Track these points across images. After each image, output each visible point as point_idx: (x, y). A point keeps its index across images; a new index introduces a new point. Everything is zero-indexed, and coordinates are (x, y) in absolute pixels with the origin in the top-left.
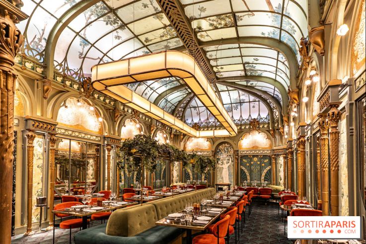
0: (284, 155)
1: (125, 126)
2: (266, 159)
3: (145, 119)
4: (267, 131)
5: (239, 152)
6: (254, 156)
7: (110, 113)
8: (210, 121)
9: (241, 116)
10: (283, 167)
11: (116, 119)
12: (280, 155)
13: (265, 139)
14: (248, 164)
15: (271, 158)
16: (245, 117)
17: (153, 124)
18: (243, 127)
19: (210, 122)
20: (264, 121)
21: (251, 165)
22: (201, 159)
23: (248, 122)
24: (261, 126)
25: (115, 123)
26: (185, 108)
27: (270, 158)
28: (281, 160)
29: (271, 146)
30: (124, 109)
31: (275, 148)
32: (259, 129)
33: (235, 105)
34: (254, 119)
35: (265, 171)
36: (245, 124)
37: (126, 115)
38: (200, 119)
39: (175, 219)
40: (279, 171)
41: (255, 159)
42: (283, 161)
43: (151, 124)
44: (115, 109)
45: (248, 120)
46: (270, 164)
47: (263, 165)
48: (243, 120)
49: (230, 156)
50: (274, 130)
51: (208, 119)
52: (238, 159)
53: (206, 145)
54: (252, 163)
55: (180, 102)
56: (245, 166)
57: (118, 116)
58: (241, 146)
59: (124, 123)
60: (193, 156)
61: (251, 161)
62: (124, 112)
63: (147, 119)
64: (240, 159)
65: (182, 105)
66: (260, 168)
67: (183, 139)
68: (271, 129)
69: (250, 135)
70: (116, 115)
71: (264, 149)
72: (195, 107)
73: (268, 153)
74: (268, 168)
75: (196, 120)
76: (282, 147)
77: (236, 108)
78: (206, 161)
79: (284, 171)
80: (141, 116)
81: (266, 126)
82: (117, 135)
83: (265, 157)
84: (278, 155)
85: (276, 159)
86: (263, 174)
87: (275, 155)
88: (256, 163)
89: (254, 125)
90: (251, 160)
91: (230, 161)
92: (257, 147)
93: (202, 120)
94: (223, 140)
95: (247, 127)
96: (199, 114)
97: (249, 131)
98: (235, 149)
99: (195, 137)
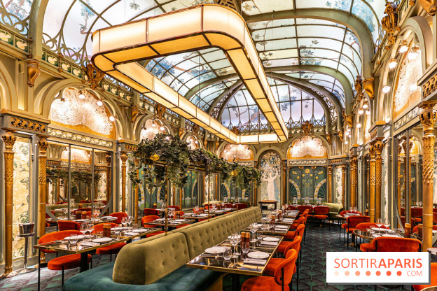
0: (344, 166)
1: (145, 129)
2: (320, 170)
3: (172, 121)
4: (322, 136)
5: (288, 163)
6: (306, 167)
7: (125, 110)
8: (253, 124)
9: (291, 118)
10: (341, 180)
11: (134, 119)
12: (338, 165)
13: (320, 147)
14: (298, 177)
15: (327, 170)
16: (296, 119)
17: (182, 127)
18: (293, 132)
19: (252, 126)
20: (319, 125)
21: (302, 178)
22: (244, 170)
23: (299, 125)
24: (315, 131)
25: (132, 124)
26: (221, 108)
27: (325, 169)
28: (339, 172)
29: (327, 155)
30: (144, 106)
31: (331, 157)
32: (313, 134)
33: (283, 104)
34: (307, 121)
35: (319, 185)
36: (296, 128)
37: (146, 114)
38: (240, 122)
39: (216, 257)
40: (337, 186)
41: (307, 171)
42: (341, 173)
43: (180, 127)
44: (132, 105)
45: (299, 122)
46: (325, 176)
47: (317, 178)
48: (293, 123)
49: (277, 167)
50: (331, 135)
51: (250, 122)
52: (286, 171)
53: (247, 153)
54: (303, 175)
55: (215, 100)
56: (295, 179)
57: (135, 114)
58: (290, 155)
59: (144, 124)
60: (235, 166)
61: (302, 174)
62: (145, 110)
63: (174, 120)
64: (288, 170)
65: (218, 104)
66: (314, 182)
67: (219, 146)
68: (327, 133)
69: (302, 142)
70: (133, 113)
71: (318, 159)
72: (234, 107)
73: (323, 163)
74: (323, 182)
75: (235, 123)
76: (340, 156)
77: (285, 108)
78: (251, 172)
79: (343, 185)
80: (166, 116)
81: (321, 130)
82: (135, 139)
83: (319, 168)
84: (335, 166)
85: (332, 171)
86: (317, 189)
87: (331, 166)
88: (308, 175)
89: (307, 129)
90: (302, 172)
91: (277, 174)
92: (310, 156)
93: (243, 123)
94: (268, 148)
95: (298, 132)
96: (238, 115)
97: (301, 137)
98: (283, 158)
99: (235, 143)
